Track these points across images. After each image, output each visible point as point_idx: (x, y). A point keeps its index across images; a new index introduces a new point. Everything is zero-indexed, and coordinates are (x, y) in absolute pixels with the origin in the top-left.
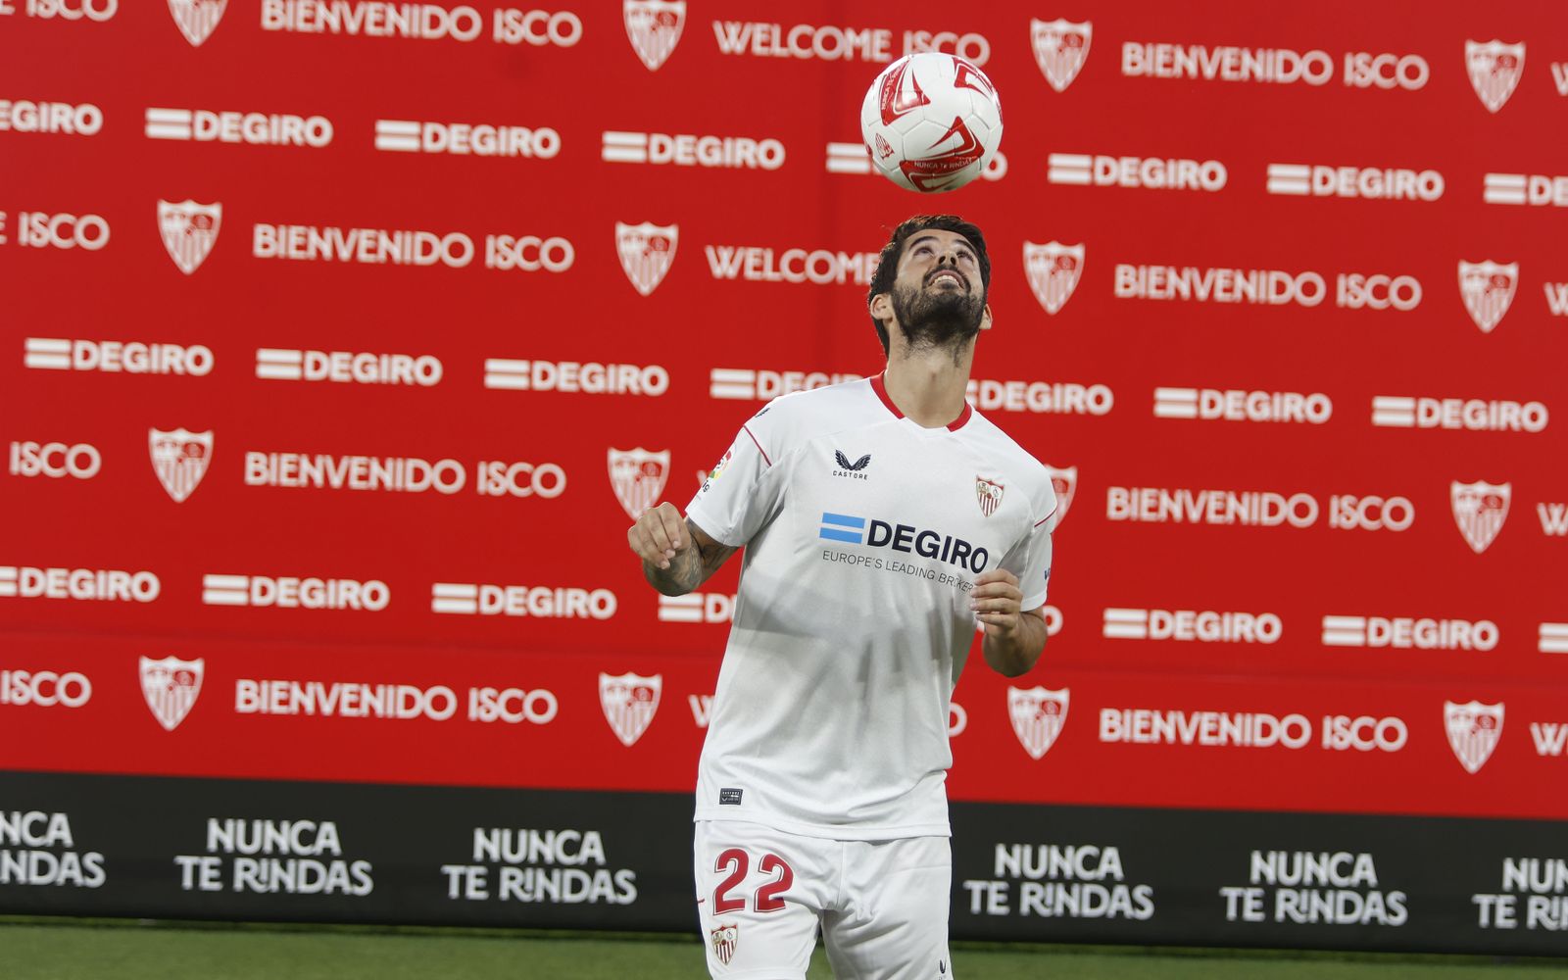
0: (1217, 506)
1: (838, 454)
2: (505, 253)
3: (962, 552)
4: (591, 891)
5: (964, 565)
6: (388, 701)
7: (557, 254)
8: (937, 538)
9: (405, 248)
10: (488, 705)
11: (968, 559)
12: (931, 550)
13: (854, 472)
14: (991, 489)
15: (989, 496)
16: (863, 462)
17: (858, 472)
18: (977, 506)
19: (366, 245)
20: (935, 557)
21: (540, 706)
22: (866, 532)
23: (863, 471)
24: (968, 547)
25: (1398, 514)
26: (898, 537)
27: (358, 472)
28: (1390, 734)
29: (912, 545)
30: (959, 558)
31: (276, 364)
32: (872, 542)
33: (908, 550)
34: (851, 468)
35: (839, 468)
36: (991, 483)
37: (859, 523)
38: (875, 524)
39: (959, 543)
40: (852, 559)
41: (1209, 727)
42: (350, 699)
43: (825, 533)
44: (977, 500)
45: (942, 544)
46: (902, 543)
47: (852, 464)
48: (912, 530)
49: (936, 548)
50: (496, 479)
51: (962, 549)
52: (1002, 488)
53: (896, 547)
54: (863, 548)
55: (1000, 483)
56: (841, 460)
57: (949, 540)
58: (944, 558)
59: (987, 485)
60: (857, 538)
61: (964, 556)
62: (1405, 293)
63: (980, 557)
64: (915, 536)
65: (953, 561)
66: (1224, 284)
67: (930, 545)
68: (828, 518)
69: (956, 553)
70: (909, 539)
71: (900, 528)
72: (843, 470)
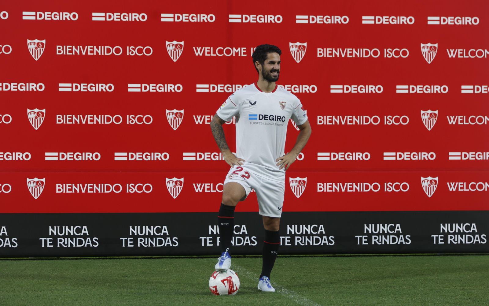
0: (350, 120)
1: (250, 102)
2: (132, 51)
3: (279, 118)
4: (165, 243)
5: (280, 121)
6: (101, 188)
7: (148, 51)
8: (273, 116)
9: (101, 51)
10: (132, 188)
11: (281, 119)
12: (272, 119)
13: (253, 105)
14: (283, 104)
15: (283, 105)
16: (255, 103)
17: (254, 105)
18: (280, 108)
19: (90, 50)
20: (273, 120)
21: (148, 188)
22: (258, 117)
23: (255, 105)
24: (280, 117)
25: (404, 120)
26: (265, 117)
27: (90, 119)
28: (405, 187)
29: (268, 119)
30: (279, 120)
31: (64, 87)
32: (259, 119)
33: (267, 120)
34: (253, 104)
35: (250, 105)
36: (283, 102)
37: (256, 115)
38: (260, 115)
39: (278, 116)
40: (256, 123)
41: (350, 187)
42: (90, 188)
43: (250, 119)
44: (280, 107)
45: (274, 117)
46: (266, 118)
47: (253, 103)
48: (268, 115)
49: (273, 118)
50: (132, 120)
51: (279, 117)
52: (285, 103)
53: (265, 119)
54: (258, 121)
55: (285, 102)
56: (251, 103)
57: (276, 116)
58: (275, 120)
59: (282, 103)
60: (256, 119)
61: (280, 119)
62: (404, 53)
63: (284, 118)
64: (268, 117)
65: (277, 120)
66: (350, 53)
67: (272, 118)
68: (250, 115)
69: (278, 118)
70: (267, 117)
71: (265, 115)
72: (251, 105)
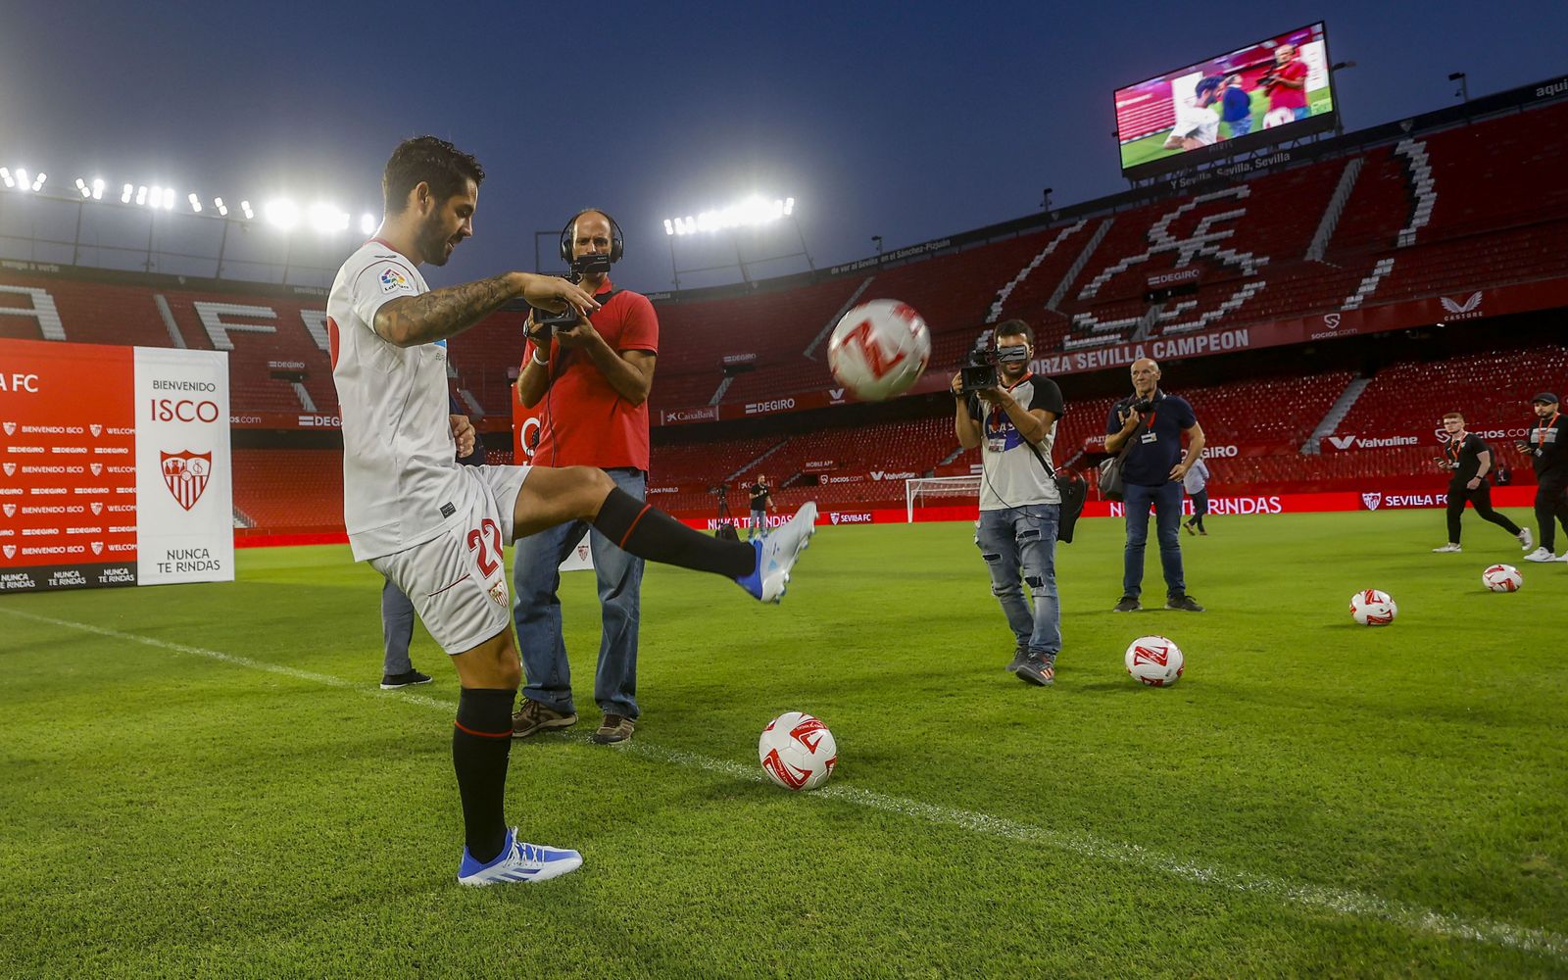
0: (44, 510)
25: (81, 509)
28: (81, 549)
41: (44, 550)
62: (80, 470)
66: (44, 469)
